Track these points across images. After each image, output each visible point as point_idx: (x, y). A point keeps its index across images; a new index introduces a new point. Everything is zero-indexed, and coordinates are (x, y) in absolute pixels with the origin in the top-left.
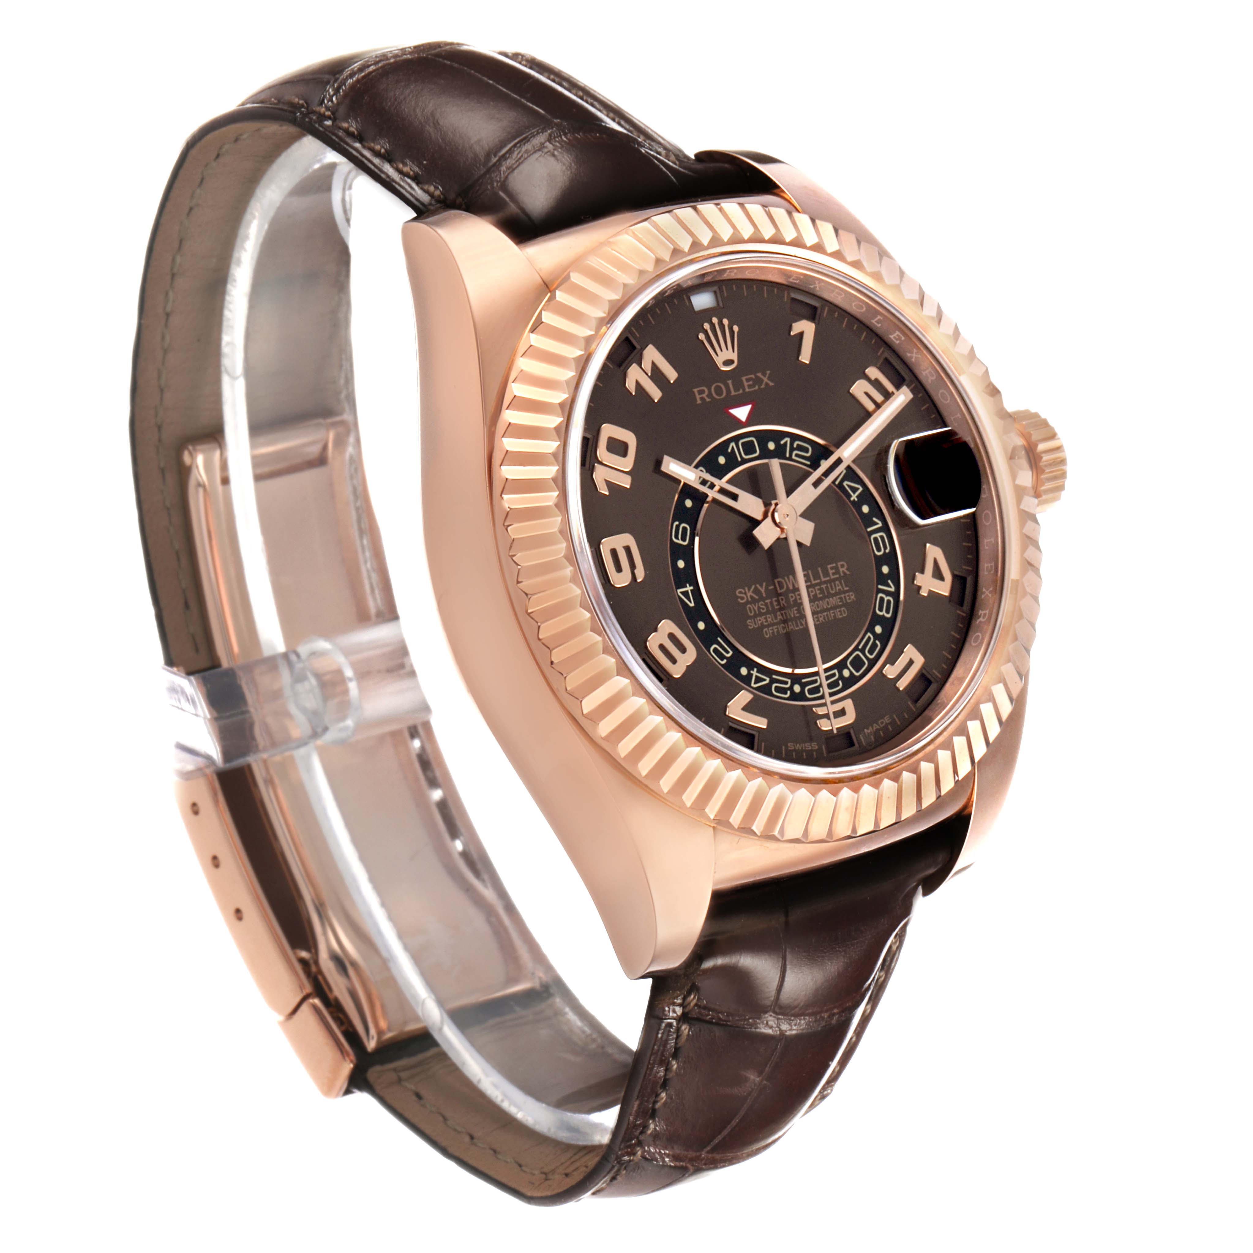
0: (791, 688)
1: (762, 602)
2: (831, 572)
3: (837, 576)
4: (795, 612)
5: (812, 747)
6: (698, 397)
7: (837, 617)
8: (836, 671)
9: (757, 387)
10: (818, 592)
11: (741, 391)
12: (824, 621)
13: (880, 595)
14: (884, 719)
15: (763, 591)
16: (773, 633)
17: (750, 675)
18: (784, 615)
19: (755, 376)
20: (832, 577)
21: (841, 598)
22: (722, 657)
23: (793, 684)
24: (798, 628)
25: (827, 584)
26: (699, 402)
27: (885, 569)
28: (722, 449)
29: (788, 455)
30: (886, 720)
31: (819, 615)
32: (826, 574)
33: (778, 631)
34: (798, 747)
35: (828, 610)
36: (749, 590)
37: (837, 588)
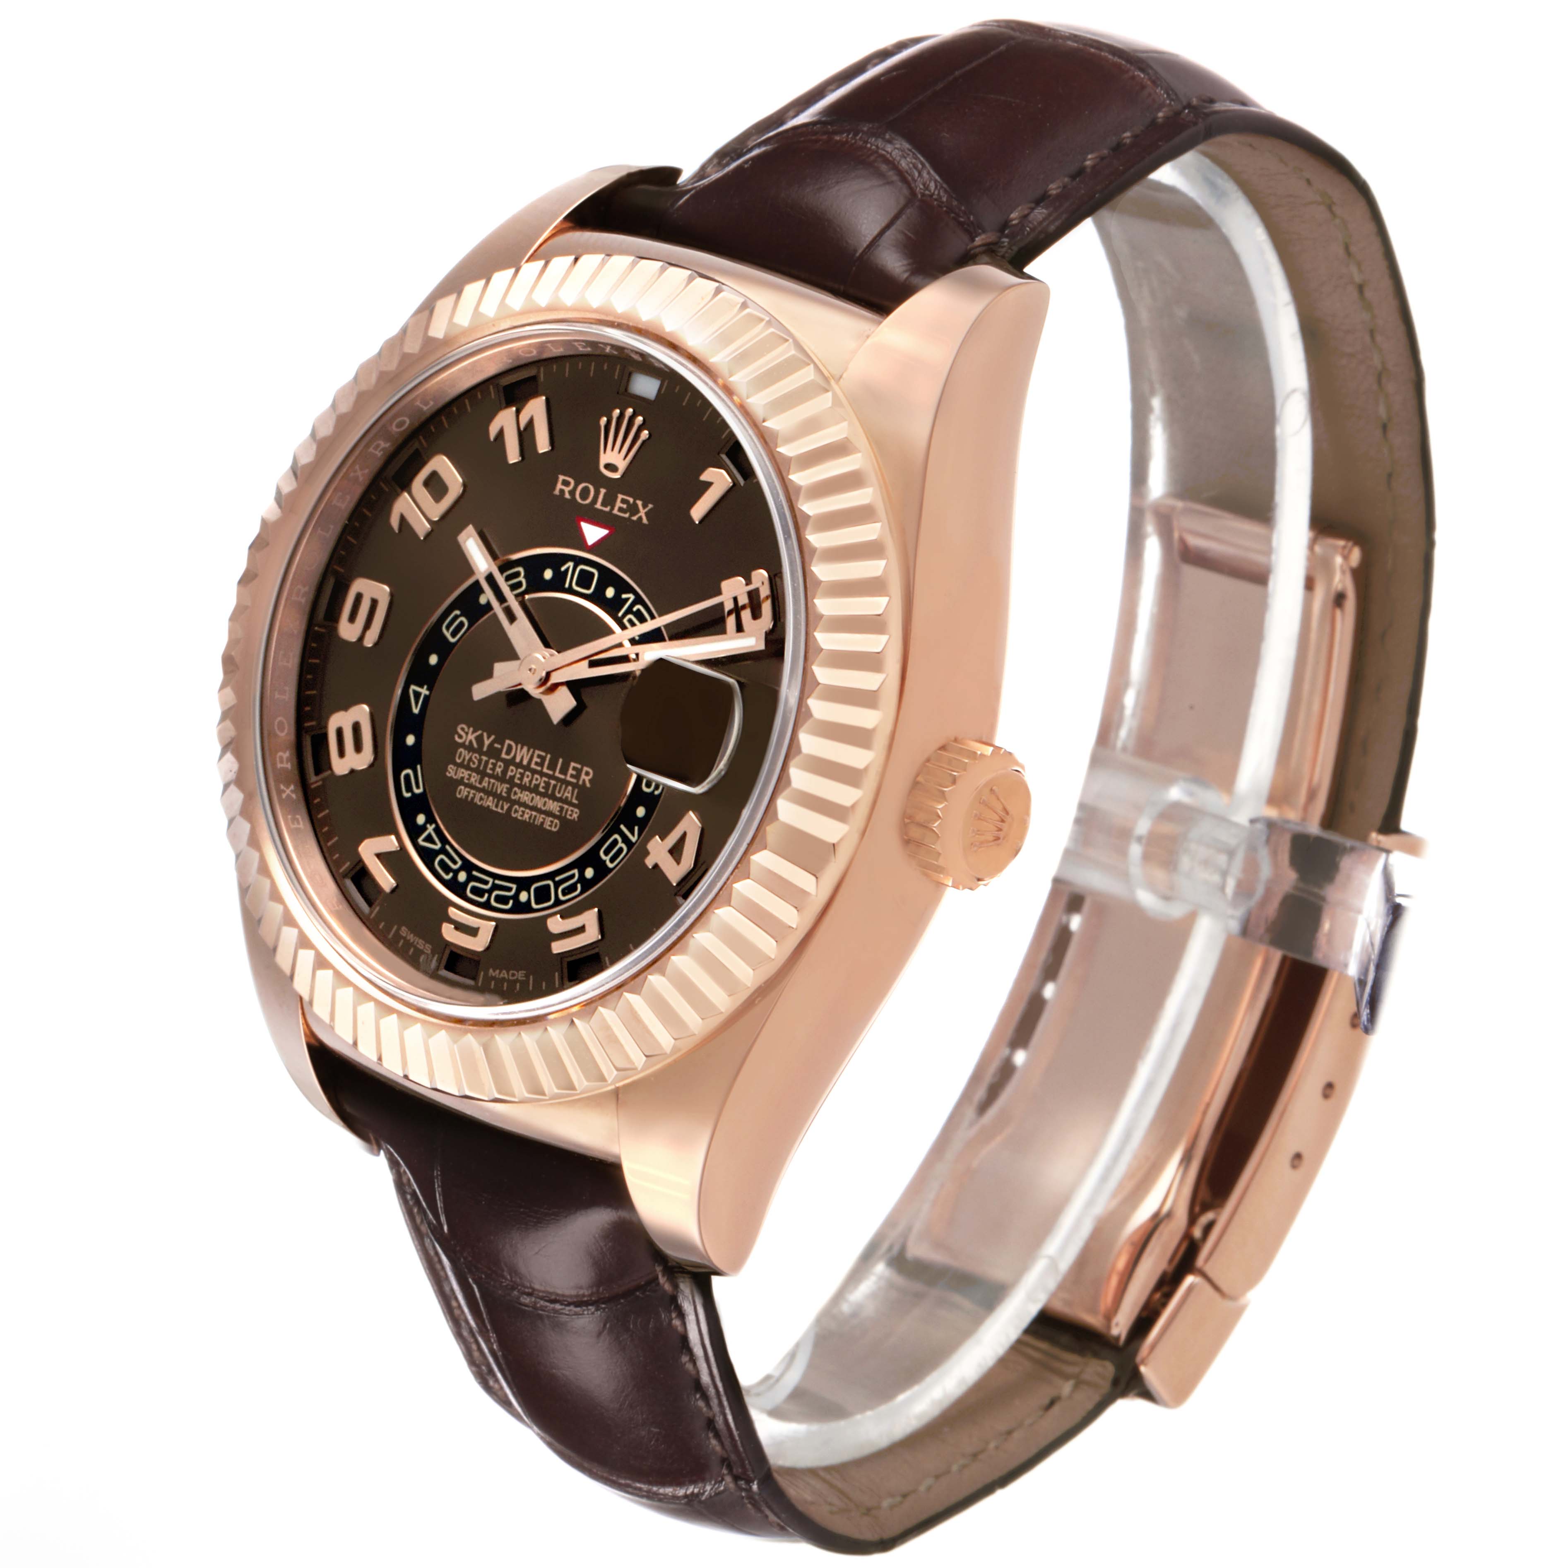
0: (456, 872)
1: (477, 755)
2: (571, 771)
3: (574, 781)
4: (505, 790)
5: (424, 948)
6: (559, 486)
7: (544, 826)
8: (514, 887)
9: (627, 515)
10: (542, 784)
11: (608, 509)
12: (528, 820)
13: (616, 836)
14: (518, 972)
15: (487, 742)
16: (467, 797)
17: (423, 828)
18: (491, 786)
19: (634, 502)
20: (569, 778)
21: (562, 808)
22: (409, 789)
23: (461, 869)
24: (495, 809)
25: (558, 782)
26: (557, 492)
27: (641, 812)
28: (555, 561)
29: (620, 614)
30: (520, 975)
31: (527, 811)
32: (564, 771)
33: (473, 799)
34: (411, 937)
35: (540, 811)
36: (473, 732)
37: (566, 794)
